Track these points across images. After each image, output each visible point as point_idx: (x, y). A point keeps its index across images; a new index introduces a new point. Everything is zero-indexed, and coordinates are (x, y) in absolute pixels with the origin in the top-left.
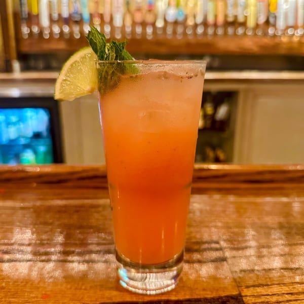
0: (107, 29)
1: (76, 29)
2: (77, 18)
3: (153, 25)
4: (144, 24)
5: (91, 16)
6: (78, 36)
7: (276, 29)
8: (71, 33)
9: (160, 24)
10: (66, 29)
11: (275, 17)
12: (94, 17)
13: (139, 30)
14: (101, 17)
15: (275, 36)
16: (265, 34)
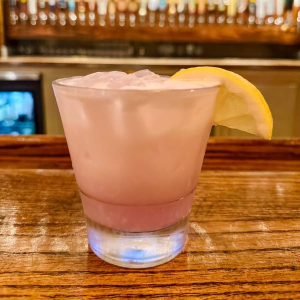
0: (92, 17)
1: (62, 16)
2: (63, 6)
3: (136, 13)
4: (127, 12)
5: (77, 4)
6: (63, 23)
7: (256, 18)
8: (58, 21)
9: (143, 12)
10: (53, 17)
11: (255, 7)
12: (80, 5)
13: (122, 18)
14: (86, 5)
15: (255, 25)
16: (246, 23)
